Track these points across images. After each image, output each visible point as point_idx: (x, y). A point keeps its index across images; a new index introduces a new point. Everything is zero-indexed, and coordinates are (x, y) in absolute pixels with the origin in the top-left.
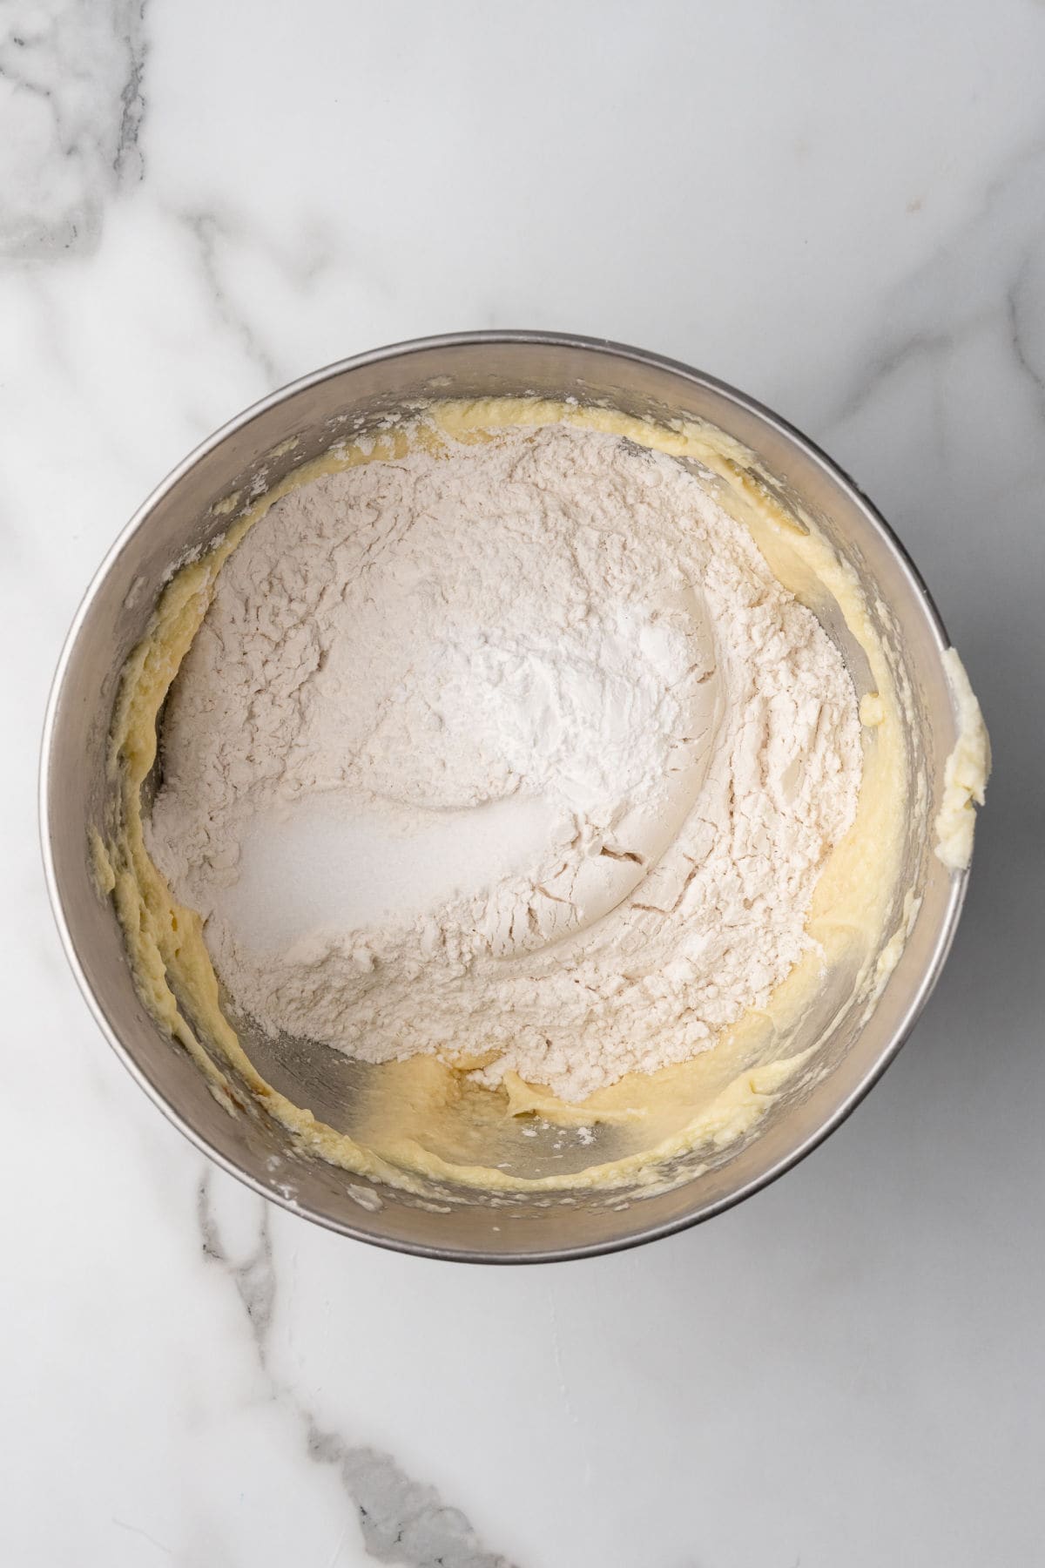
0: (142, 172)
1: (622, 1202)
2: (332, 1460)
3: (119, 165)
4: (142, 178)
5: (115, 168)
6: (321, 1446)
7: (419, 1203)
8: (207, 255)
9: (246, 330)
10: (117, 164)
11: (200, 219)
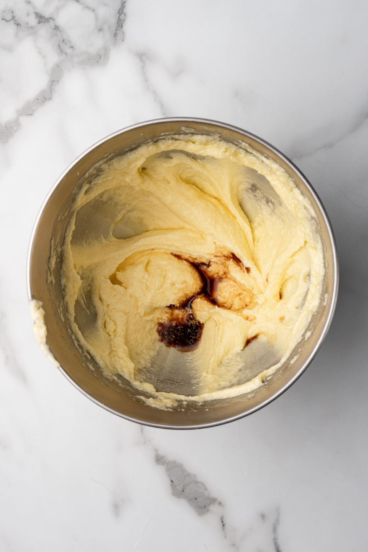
0: (123, 38)
1: (108, 156)
2: (163, 464)
3: (116, 36)
4: (123, 40)
5: (114, 36)
6: (159, 460)
7: (172, 133)
8: (143, 67)
9: (155, 92)
10: (115, 35)
11: (142, 55)
